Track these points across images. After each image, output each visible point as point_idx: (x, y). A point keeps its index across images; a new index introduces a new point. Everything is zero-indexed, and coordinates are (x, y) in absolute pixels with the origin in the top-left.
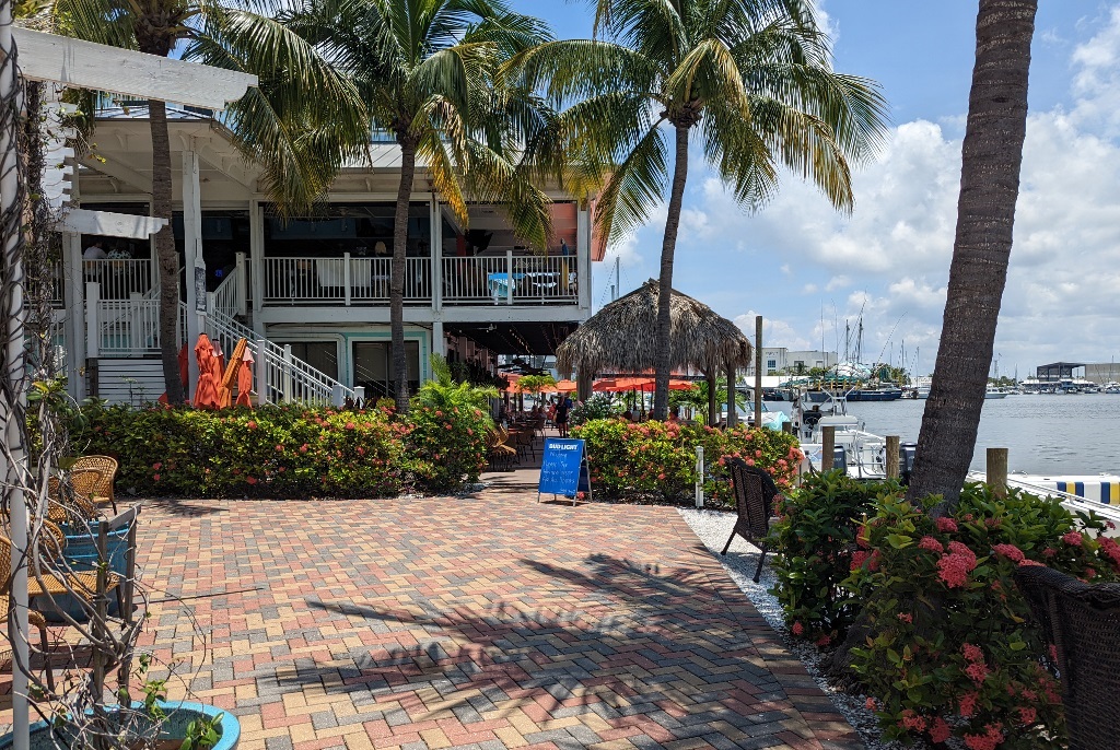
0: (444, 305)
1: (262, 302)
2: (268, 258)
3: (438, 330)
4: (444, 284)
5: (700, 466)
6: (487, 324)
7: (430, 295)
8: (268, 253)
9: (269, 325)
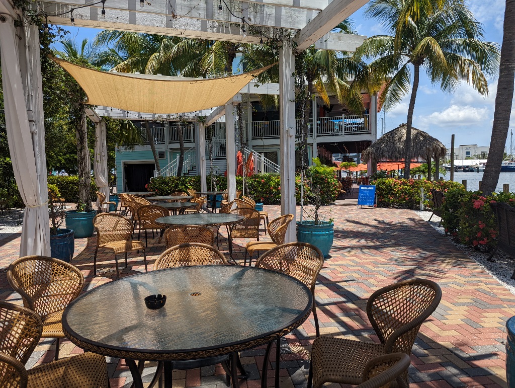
0: (317, 136)
1: (251, 138)
2: (253, 122)
3: (315, 146)
4: (317, 128)
5: (422, 195)
6: (334, 143)
7: (312, 133)
8: (253, 120)
9: (253, 146)
